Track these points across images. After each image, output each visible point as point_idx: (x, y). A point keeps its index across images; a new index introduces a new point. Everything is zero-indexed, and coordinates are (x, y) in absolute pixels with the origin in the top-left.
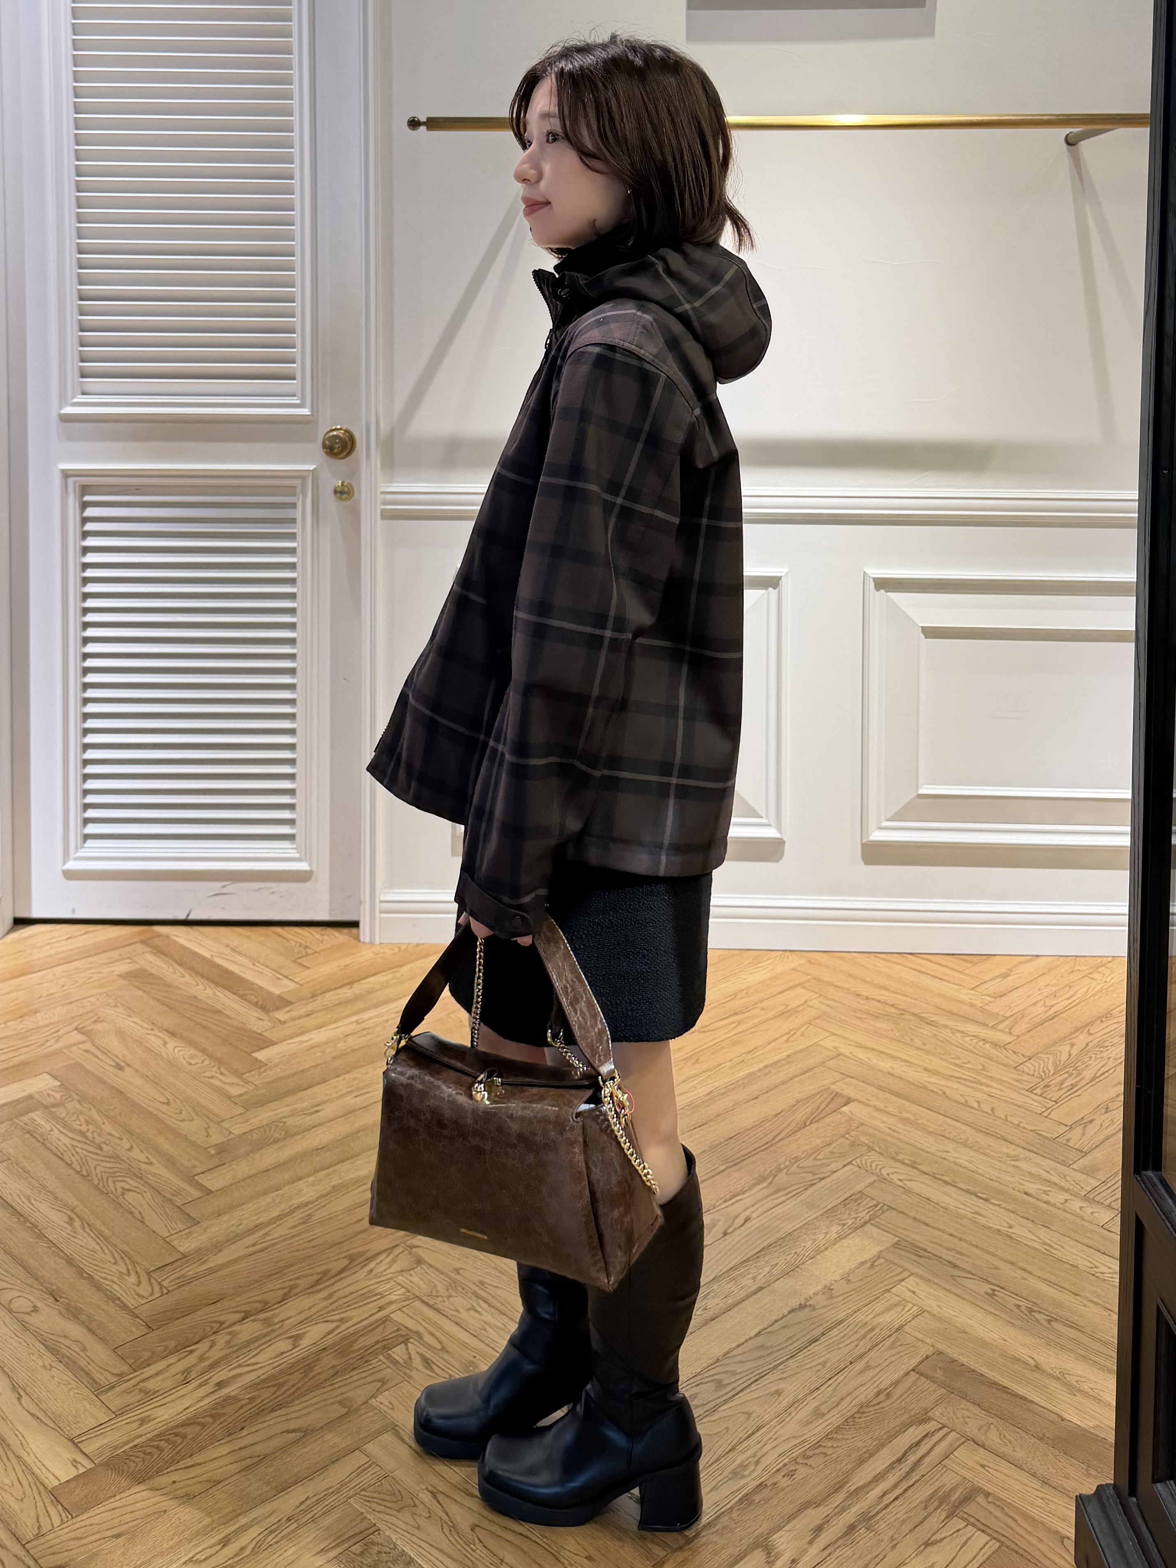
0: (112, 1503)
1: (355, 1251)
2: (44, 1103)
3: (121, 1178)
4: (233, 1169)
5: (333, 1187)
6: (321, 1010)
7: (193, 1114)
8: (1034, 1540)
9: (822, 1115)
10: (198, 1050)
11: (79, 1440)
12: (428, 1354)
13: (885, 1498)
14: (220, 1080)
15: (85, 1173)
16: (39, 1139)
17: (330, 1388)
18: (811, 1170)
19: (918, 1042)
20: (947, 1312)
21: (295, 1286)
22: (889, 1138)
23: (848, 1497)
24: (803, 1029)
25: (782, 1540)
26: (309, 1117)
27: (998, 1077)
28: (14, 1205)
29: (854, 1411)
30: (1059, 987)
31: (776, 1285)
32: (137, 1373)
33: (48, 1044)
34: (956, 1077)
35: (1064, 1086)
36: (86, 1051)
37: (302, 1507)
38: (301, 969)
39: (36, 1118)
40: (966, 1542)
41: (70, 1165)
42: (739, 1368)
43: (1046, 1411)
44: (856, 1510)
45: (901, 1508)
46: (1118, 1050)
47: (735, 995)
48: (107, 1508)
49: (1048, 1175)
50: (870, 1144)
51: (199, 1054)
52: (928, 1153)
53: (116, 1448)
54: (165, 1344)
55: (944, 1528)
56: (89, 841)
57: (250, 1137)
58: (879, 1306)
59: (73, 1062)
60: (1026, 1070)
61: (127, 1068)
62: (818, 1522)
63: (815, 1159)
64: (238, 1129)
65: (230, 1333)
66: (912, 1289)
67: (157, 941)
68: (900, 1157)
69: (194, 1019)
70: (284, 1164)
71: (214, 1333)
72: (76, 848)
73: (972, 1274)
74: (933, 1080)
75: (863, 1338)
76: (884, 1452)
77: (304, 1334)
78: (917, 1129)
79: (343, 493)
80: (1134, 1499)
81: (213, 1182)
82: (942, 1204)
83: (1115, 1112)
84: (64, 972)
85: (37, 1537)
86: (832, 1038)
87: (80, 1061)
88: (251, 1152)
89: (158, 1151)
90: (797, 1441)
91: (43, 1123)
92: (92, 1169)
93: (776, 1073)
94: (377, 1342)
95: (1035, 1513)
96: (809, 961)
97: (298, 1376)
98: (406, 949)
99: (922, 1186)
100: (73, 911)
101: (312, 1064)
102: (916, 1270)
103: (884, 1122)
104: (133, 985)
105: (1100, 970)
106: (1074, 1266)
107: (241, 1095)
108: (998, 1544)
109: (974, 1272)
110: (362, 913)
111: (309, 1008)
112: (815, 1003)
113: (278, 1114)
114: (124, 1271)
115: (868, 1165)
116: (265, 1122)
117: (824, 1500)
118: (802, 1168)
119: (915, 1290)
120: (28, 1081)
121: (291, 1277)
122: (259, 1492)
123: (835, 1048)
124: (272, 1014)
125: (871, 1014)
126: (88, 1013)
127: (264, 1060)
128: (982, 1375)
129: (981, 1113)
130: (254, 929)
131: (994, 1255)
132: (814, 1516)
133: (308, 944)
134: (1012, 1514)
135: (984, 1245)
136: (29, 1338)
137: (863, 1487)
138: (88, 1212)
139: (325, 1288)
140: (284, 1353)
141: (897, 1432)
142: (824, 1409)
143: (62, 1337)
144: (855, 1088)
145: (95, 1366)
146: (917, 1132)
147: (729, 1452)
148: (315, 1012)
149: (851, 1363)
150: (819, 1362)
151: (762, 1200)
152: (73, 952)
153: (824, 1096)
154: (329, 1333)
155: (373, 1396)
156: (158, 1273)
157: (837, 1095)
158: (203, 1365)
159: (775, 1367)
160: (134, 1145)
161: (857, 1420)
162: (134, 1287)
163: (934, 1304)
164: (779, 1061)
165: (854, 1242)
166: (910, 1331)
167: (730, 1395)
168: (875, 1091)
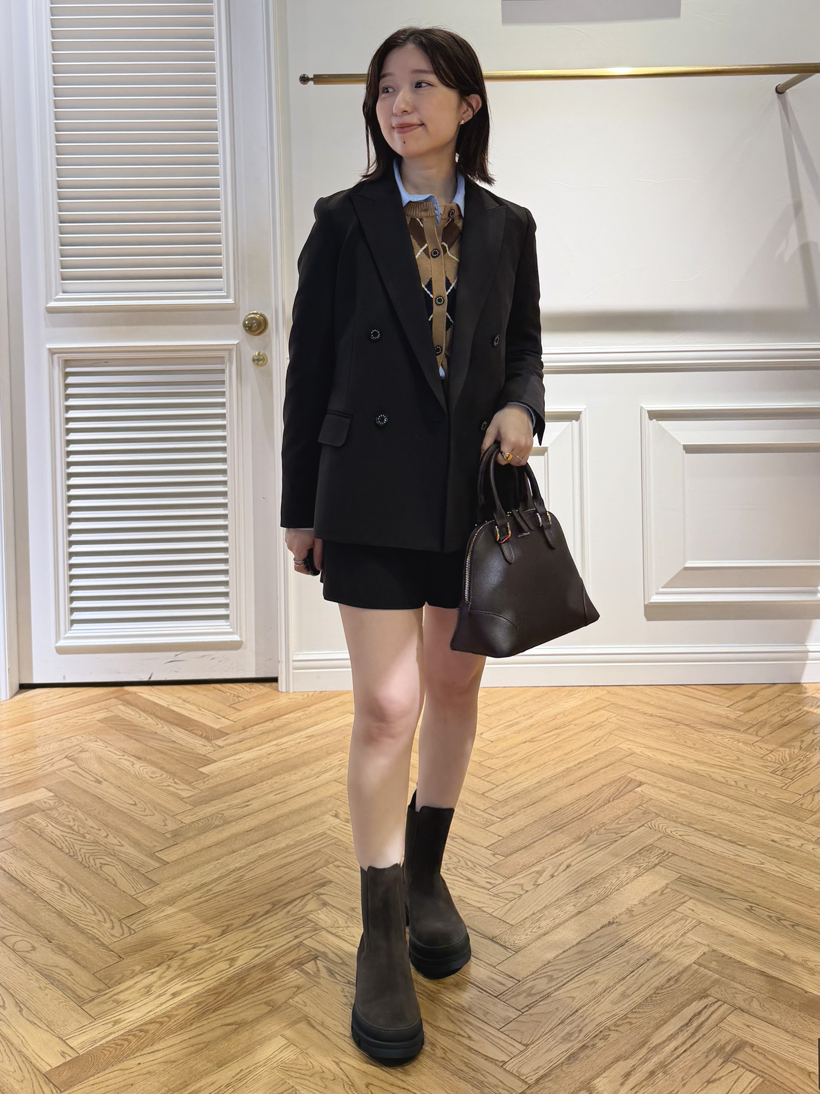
0: (92, 1081)
1: (276, 898)
2: (42, 808)
3: (99, 857)
4: (184, 847)
5: (260, 856)
6: (251, 738)
7: (153, 810)
8: (788, 1076)
9: (621, 795)
10: (158, 768)
11: (67, 1037)
12: (332, 967)
14: (174, 787)
15: (72, 854)
16: (38, 832)
17: (258, 994)
18: (614, 831)
19: (690, 743)
20: (719, 923)
21: (231, 925)
22: (670, 808)
23: (649, 1052)
24: (605, 738)
25: (600, 1084)
26: (241, 810)
27: (750, 764)
28: (18, 877)
29: (651, 993)
30: (790, 704)
31: (591, 909)
32: (110, 990)
33: (45, 768)
34: (718, 766)
35: (798, 768)
36: (73, 772)
37: (236, 1077)
38: (234, 711)
39: (35, 818)
40: (738, 1079)
41: (61, 850)
42: (565, 967)
43: (794, 987)
44: (656, 1060)
45: (689, 1058)
47: (556, 716)
48: (88, 1084)
49: (787, 828)
50: (658, 812)
51: (159, 771)
52: (699, 816)
53: (95, 1042)
54: (132, 968)
55: (722, 1070)
56: (75, 624)
57: (197, 824)
58: (668, 921)
59: (64, 779)
60: (770, 759)
61: (104, 782)
62: (627, 1070)
63: (618, 823)
64: (188, 820)
65: (182, 959)
66: (691, 908)
67: (127, 697)
68: (680, 820)
69: (155, 747)
70: (222, 842)
71: (169, 959)
72: (65, 630)
73: (736, 896)
74: (702, 768)
75: (657, 942)
76: (673, 1020)
77: (238, 957)
78: (691, 800)
79: (259, 360)
81: (169, 856)
82: (711, 850)
84: (58, 719)
86: (626, 742)
87: (69, 778)
88: (197, 835)
89: (127, 836)
90: (610, 1015)
91: (40, 821)
92: (78, 851)
93: (587, 767)
94: (294, 960)
95: (788, 1057)
97: (234, 986)
98: (313, 695)
99: (697, 839)
100: (64, 677)
101: (244, 774)
102: (696, 896)
103: (667, 797)
104: (110, 727)
107: (191, 796)
108: (761, 1080)
110: (279, 671)
111: (241, 736)
112: (614, 720)
113: (217, 809)
114: (103, 920)
115: (657, 826)
116: (208, 814)
117: (632, 1054)
118: (608, 829)
119: (694, 909)
120: (30, 794)
121: (228, 919)
122: (205, 1068)
123: (629, 749)
124: (213, 742)
125: (655, 726)
126: (75, 746)
127: (207, 773)
128: (745, 964)
129: (738, 789)
130: (199, 685)
132: (622, 1067)
133: (240, 695)
134: (771, 1058)
135: (744, 877)
136: (28, 968)
137: (660, 1044)
138: (74, 881)
139: (254, 925)
140: (222, 971)
141: (684, 1006)
142: (629, 992)
143: (53, 966)
144: (645, 775)
145: (79, 985)
146: (692, 803)
147: (559, 1024)
148: (246, 739)
149: (648, 960)
150: (625, 960)
151: (579, 852)
152: (65, 706)
153: (623, 781)
154: (257, 955)
155: (290, 998)
156: (127, 920)
157: (632, 780)
158: (162, 981)
159: (591, 965)
160: (110, 834)
161: (653, 999)
162: (109, 930)
163: (708, 918)
164: (589, 759)
165: (647, 878)
166: (691, 936)
167: (559, 985)
168: (661, 777)
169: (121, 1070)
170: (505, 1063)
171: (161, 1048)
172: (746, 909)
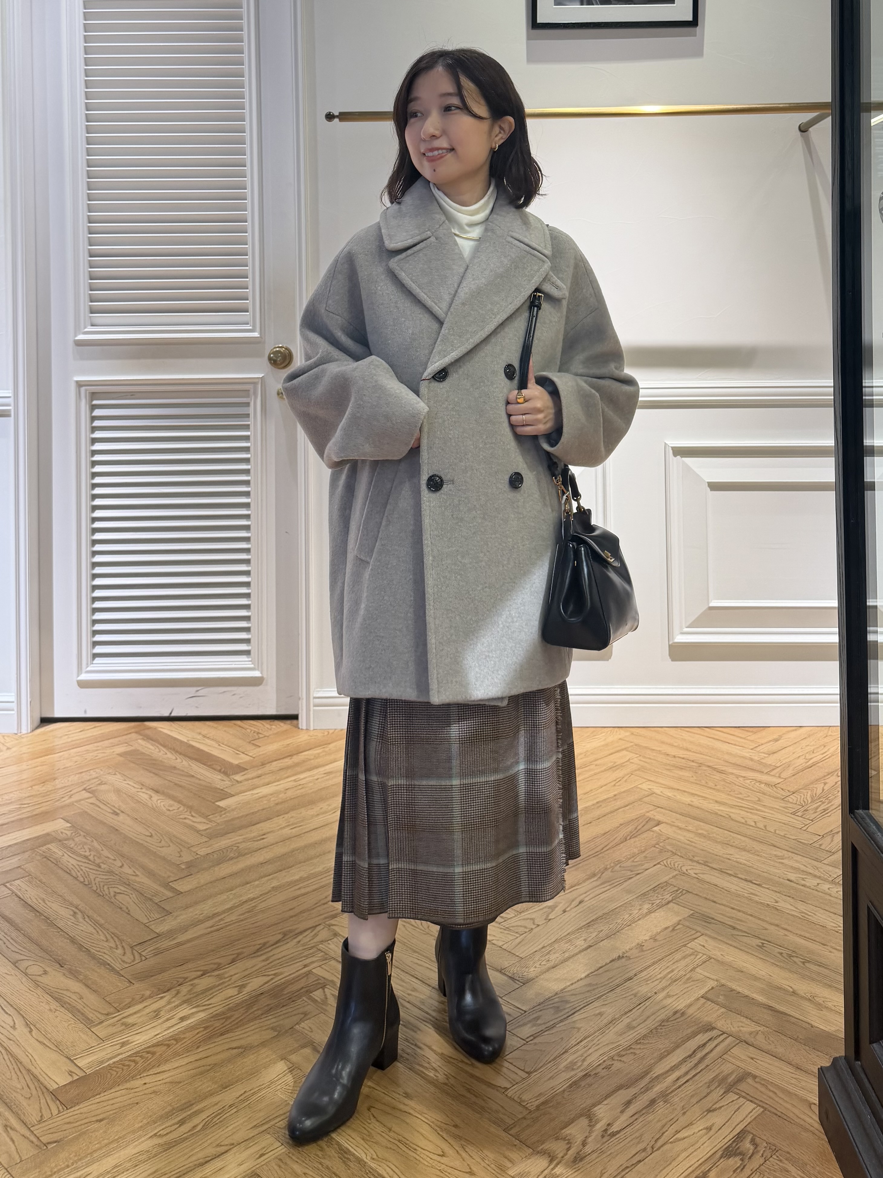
0: (97, 1099)
1: (288, 929)
2: (59, 838)
3: (113, 886)
4: (198, 878)
5: (273, 887)
6: (268, 773)
7: (169, 842)
8: (788, 1106)
9: (638, 833)
10: (175, 801)
11: (75, 1058)
13: (679, 1081)
14: (190, 819)
15: (87, 883)
16: (54, 861)
17: (264, 1020)
18: (630, 869)
19: (711, 784)
20: (729, 959)
21: (242, 954)
22: (688, 847)
23: (650, 1082)
24: (626, 778)
25: (601, 1110)
26: (256, 843)
27: (770, 806)
28: (32, 904)
29: (656, 1025)
30: (815, 748)
31: (601, 944)
32: (120, 1013)
33: (63, 800)
34: (740, 807)
35: (817, 811)
36: (91, 804)
37: (240, 1098)
38: (254, 747)
39: (52, 848)
40: (739, 1108)
41: (76, 878)
42: (572, 999)
43: (800, 1021)
44: (657, 1089)
45: (691, 1087)
48: (93, 1102)
49: (805, 868)
50: (674, 851)
51: (176, 804)
52: (717, 855)
53: (102, 1062)
54: (142, 993)
55: (722, 1100)
56: (97, 658)
57: (211, 856)
58: (678, 956)
59: (82, 811)
60: (791, 800)
61: (121, 814)
62: (628, 1098)
63: (633, 861)
64: (203, 852)
65: (192, 985)
66: (702, 944)
67: (147, 732)
68: (696, 859)
69: (173, 781)
70: (236, 873)
71: (178, 986)
72: (87, 663)
73: (747, 933)
74: (721, 808)
75: (665, 976)
76: (678, 1051)
77: (246, 984)
78: (709, 840)
80: (859, 1062)
81: (183, 886)
82: (727, 889)
84: (77, 753)
85: (40, 1122)
86: (647, 783)
87: (86, 810)
88: (213, 866)
89: (142, 867)
90: (614, 1046)
91: (57, 851)
92: (93, 880)
93: (606, 807)
94: (303, 988)
95: (788, 1087)
96: (632, 734)
97: (242, 1011)
98: (333, 733)
99: (711, 877)
100: (84, 710)
101: (260, 808)
102: (708, 932)
103: (684, 836)
104: (129, 761)
107: (207, 829)
108: (762, 1110)
109: (748, 931)
110: (300, 708)
111: (260, 772)
112: (636, 760)
113: (233, 841)
114: (113, 945)
115: (672, 864)
116: (223, 847)
117: (633, 1084)
118: (623, 867)
119: (705, 945)
120: (48, 824)
121: (238, 948)
122: (209, 1089)
123: (649, 789)
124: (231, 777)
125: (677, 767)
126: (93, 779)
127: (224, 807)
128: (753, 999)
129: (757, 829)
130: (220, 722)
131: (763, 920)
132: (624, 1095)
133: (260, 731)
134: (772, 1089)
135: (756, 914)
136: (39, 991)
137: (662, 1074)
138: (88, 908)
139: (264, 953)
140: (232, 996)
141: (689, 1038)
142: (635, 1024)
143: (64, 990)
144: (664, 815)
145: (88, 1009)
147: (563, 1054)
148: (265, 774)
149: (656, 993)
150: (632, 993)
151: (593, 889)
152: (85, 740)
153: (641, 821)
154: (266, 983)
155: (297, 1024)
156: (138, 947)
157: (651, 819)
158: (170, 1006)
159: (598, 998)
160: (125, 864)
161: (659, 1030)
162: (120, 956)
163: (719, 954)
164: (608, 798)
165: (660, 914)
166: (701, 971)
167: (565, 1016)
168: (678, 816)
169: (127, 1089)
170: (506, 1089)
171: (167, 1069)
172: (757, 946)
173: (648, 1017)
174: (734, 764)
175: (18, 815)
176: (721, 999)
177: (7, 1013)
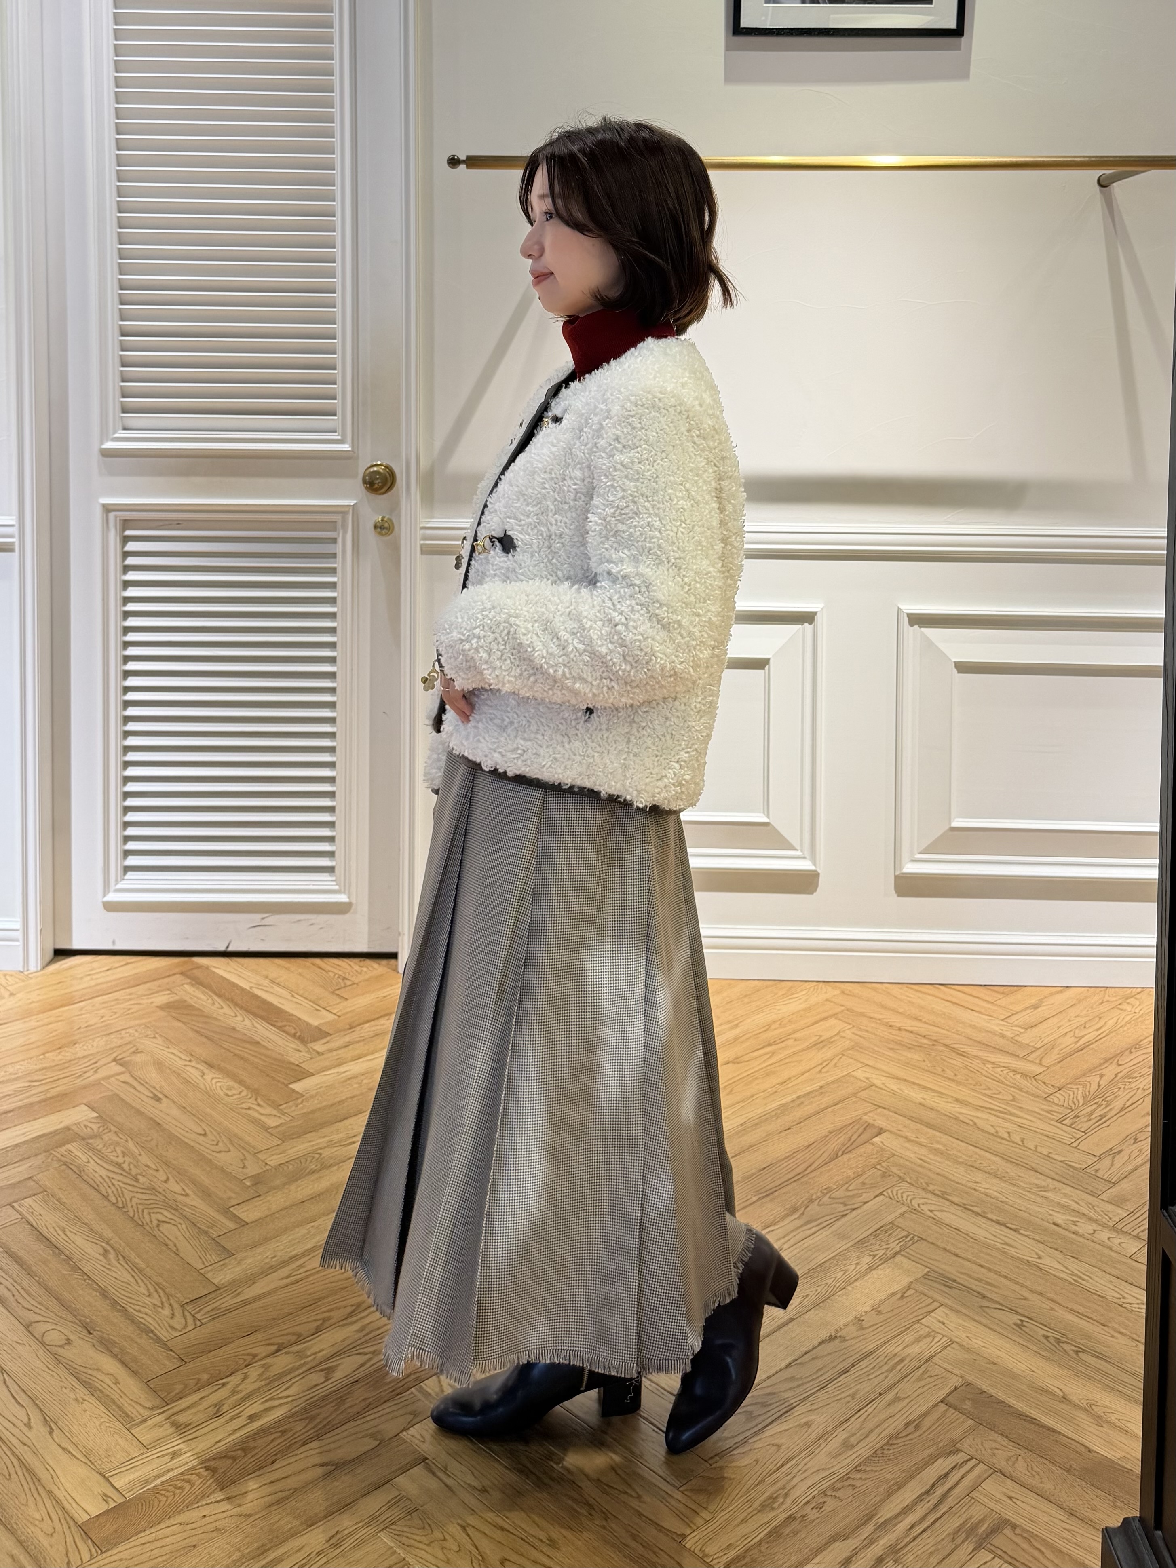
0: (143, 1538)
2: (82, 1134)
3: (156, 1210)
4: (269, 1201)
6: (359, 1042)
7: (229, 1145)
9: (853, 1147)
10: (235, 1081)
11: (111, 1474)
13: (913, 1531)
14: (257, 1111)
15: (121, 1206)
16: (75, 1170)
17: (362, 1421)
18: (841, 1201)
19: (949, 1073)
20: (976, 1343)
21: (329, 1318)
22: (919, 1169)
23: (876, 1530)
24: (835, 1060)
26: (345, 1149)
27: (1030, 1108)
28: (49, 1237)
29: (883, 1442)
30: (1089, 1018)
31: (806, 1316)
32: (169, 1407)
33: (86, 1075)
34: (986, 1108)
35: (1093, 1117)
36: (125, 1083)
37: (331, 1542)
38: (339, 1000)
39: (73, 1150)
41: (106, 1197)
42: (770, 1400)
43: (1072, 1442)
44: (884, 1542)
45: (929, 1541)
46: (1147, 1081)
47: (769, 1025)
48: (136, 1543)
49: (1076, 1205)
50: (901, 1175)
51: (236, 1085)
52: (958, 1183)
53: (147, 1482)
54: (197, 1377)
55: (972, 1561)
56: (129, 873)
57: (285, 1168)
58: (909, 1338)
59: (110, 1093)
60: (1056, 1101)
61: (164, 1099)
62: (846, 1555)
63: (847, 1190)
64: (274, 1160)
65: (263, 1366)
66: (941, 1320)
67: (197, 973)
68: (931, 1188)
69: (232, 1050)
70: (319, 1195)
71: (246, 1366)
72: (117, 880)
73: (1002, 1305)
74: (963, 1111)
75: (893, 1368)
76: (912, 1484)
77: (337, 1366)
78: (947, 1159)
79: (383, 528)
80: (1160, 1533)
81: (248, 1213)
82: (971, 1235)
83: (1143, 1143)
84: (104, 1003)
86: (864, 1069)
87: (117, 1092)
88: (287, 1183)
89: (194, 1182)
90: (826, 1473)
91: (79, 1154)
92: (128, 1200)
93: (810, 1104)
95: (1061, 1544)
97: (330, 1408)
99: (952, 1217)
100: (114, 943)
101: (350, 1096)
102: (946, 1301)
103: (915, 1153)
104: (172, 1016)
105: (1128, 1001)
106: (1102, 1297)
107: (279, 1126)
109: (1004, 1303)
110: (400, 944)
111: (347, 1039)
112: (848, 1034)
113: (313, 1146)
114: (158, 1302)
115: (899, 1195)
116: (301, 1153)
117: (854, 1532)
118: (834, 1198)
119: (945, 1321)
120: (66, 1113)
121: (325, 1309)
122: (290, 1526)
123: (867, 1079)
124: (309, 1045)
125: (903, 1045)
126: (126, 1044)
127: (301, 1092)
128: (1010, 1406)
129: (1011, 1144)
130: (293, 960)
131: (1022, 1286)
132: (841, 1550)
133: (347, 976)
134: (1039, 1547)
135: (1013, 1276)
136: (61, 1371)
137: (891, 1519)
138: (123, 1244)
139: (358, 1320)
140: (316, 1386)
141: (926, 1465)
142: (853, 1440)
143: (94, 1369)
144: (887, 1119)
145: (127, 1399)
146: (947, 1162)
147: (758, 1484)
148: (355, 1043)
149: (880, 1394)
150: (848, 1393)
151: (793, 1231)
152: (113, 983)
153: (856, 1127)
154: (362, 1365)
155: (404, 1429)
156: (191, 1306)
157: (869, 1125)
158: (235, 1398)
159: (805, 1399)
160: (170, 1176)
161: (886, 1452)
162: (168, 1319)
163: (964, 1336)
164: (812, 1092)
165: (884, 1273)
166: (939, 1362)
167: (760, 1426)
168: (908, 1122)
169: (180, 1524)
170: (684, 1537)
172: (1015, 1324)
173: (871, 1431)
174: (979, 1042)
175: (28, 1098)
176: (968, 1405)
177: (19, 1403)
